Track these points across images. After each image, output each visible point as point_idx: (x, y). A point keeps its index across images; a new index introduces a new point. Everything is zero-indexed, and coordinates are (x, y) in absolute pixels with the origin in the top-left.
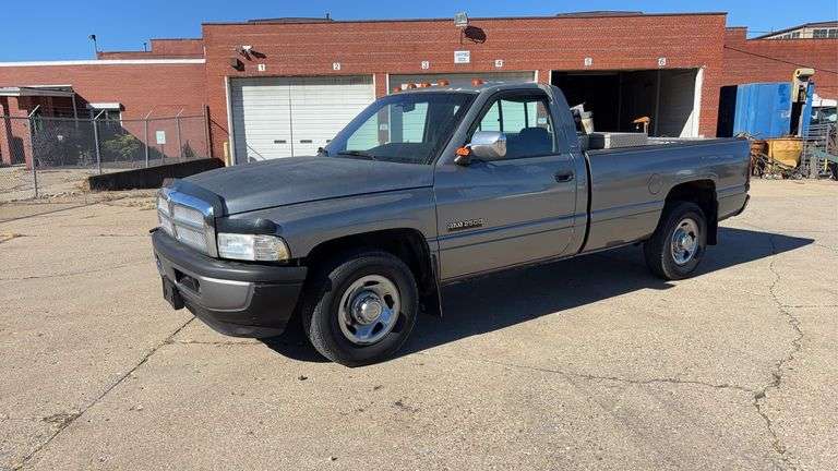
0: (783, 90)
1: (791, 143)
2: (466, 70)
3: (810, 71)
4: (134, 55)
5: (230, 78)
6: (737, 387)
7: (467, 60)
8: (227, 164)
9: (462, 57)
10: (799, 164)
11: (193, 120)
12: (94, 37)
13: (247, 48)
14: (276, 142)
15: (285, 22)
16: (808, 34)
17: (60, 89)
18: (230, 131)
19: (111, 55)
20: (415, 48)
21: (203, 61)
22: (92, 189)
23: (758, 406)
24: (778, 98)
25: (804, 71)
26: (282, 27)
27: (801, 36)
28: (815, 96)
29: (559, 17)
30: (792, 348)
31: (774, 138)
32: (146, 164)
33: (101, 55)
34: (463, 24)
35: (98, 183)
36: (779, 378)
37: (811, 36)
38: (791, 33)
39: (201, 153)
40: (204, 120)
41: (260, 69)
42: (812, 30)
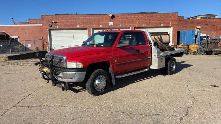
0: (193, 32)
1: (195, 45)
2: (112, 27)
3: (200, 27)
4: (24, 23)
5: (49, 29)
6: (176, 116)
7: (112, 25)
8: (48, 52)
9: (111, 24)
10: (197, 51)
11: (39, 40)
12: (13, 19)
13: (53, 21)
14: (61, 46)
15: (64, 15)
16: (199, 18)
17: (2, 33)
18: (49, 43)
19: (17, 23)
20: (99, 21)
21: (41, 25)
22: (8, 60)
23: (181, 122)
24: (192, 34)
25: (198, 27)
26: (63, 16)
27: (198, 18)
28: (201, 33)
29: (137, 13)
30: (192, 103)
31: (191, 44)
32: (25, 53)
33: (15, 24)
34: (111, 15)
35: (10, 58)
36: (187, 113)
37: (200, 18)
38: (195, 18)
39: (41, 49)
40: (42, 41)
41: (57, 27)
42: (200, 17)
